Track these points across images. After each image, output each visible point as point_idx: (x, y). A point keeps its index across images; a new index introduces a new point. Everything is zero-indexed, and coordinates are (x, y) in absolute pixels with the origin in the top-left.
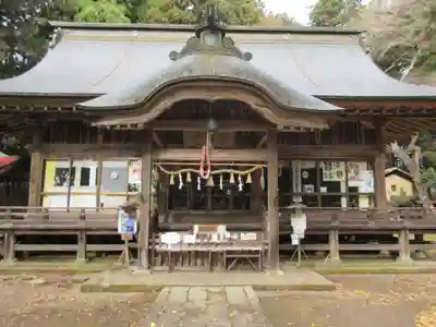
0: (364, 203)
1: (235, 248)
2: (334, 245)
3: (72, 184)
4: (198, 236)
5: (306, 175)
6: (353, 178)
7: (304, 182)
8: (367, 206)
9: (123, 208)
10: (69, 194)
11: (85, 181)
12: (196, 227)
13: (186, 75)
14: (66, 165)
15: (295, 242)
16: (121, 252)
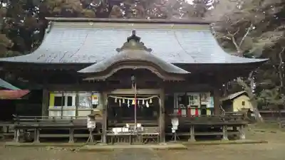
0: (209, 113)
1: (146, 133)
2: (192, 133)
3: (64, 105)
4: (129, 129)
5: (180, 99)
6: (203, 101)
7: (180, 103)
8: (210, 114)
9: (89, 116)
10: (62, 111)
11: (70, 104)
12: (128, 125)
13: (123, 59)
14: (60, 95)
15: (173, 131)
16: (87, 138)
